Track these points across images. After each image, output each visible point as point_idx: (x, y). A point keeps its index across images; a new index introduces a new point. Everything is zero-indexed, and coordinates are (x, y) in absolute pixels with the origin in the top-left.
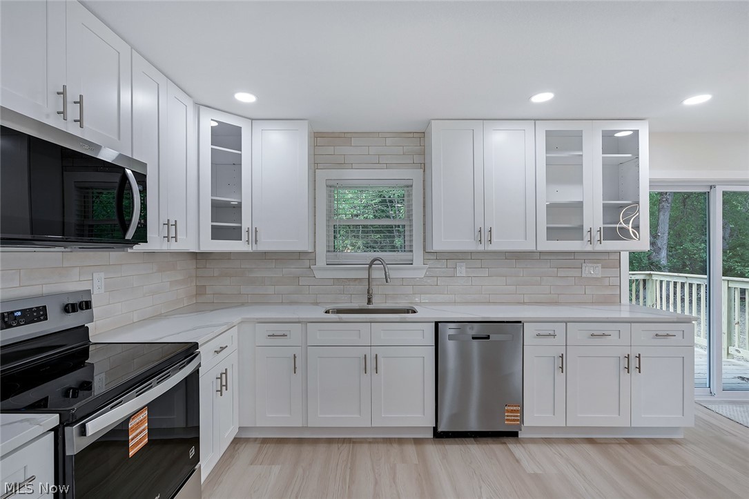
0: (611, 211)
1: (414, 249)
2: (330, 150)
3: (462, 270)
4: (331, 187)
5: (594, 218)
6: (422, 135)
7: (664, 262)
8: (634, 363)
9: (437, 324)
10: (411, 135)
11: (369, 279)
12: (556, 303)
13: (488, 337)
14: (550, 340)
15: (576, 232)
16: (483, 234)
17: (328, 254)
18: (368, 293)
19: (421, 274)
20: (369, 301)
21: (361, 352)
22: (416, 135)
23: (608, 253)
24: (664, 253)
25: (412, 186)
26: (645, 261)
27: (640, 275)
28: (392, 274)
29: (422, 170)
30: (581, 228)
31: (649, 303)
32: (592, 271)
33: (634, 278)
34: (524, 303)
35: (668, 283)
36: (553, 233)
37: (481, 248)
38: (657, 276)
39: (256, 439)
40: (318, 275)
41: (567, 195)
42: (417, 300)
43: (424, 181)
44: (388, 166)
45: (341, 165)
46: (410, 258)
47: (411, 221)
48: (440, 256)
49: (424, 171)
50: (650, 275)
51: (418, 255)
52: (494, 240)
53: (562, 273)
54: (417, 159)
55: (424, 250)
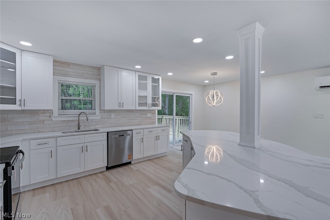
0: (154, 99)
1: (96, 109)
2: (60, 68)
3: (113, 116)
4: (59, 83)
5: (150, 101)
6: (99, 69)
7: (167, 113)
8: (158, 138)
9: (108, 133)
10: (95, 68)
11: (79, 120)
12: (140, 125)
13: (123, 135)
14: (139, 134)
15: (145, 104)
16: (121, 104)
17: (59, 110)
18: (78, 125)
19: (99, 118)
20: (79, 129)
21: (81, 145)
22: (97, 68)
23: (153, 110)
24: (167, 110)
25: (95, 86)
26: (163, 113)
27: (160, 117)
28: (90, 118)
29: (99, 81)
30: (147, 103)
31: (162, 123)
32: (149, 115)
33: (159, 117)
34: (132, 125)
35: (167, 118)
36: (140, 104)
37: (120, 108)
38: (165, 117)
39: (29, 191)
40: (54, 119)
41: (143, 93)
42: (98, 127)
43: (100, 85)
44: (86, 78)
45: (66, 75)
46: (95, 112)
47: (95, 99)
48: (105, 111)
49: (100, 81)
50: (163, 116)
51: (97, 111)
52: (124, 106)
53: (142, 116)
54: (98, 77)
55: (100, 109)
